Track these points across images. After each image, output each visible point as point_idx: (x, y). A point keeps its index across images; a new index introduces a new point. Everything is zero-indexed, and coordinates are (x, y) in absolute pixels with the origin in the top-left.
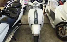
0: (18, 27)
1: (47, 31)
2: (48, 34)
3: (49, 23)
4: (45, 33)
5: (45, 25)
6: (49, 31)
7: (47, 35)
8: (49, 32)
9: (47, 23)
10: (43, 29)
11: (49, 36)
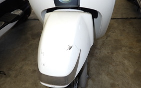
0: (3, 23)
1: (123, 48)
2: (126, 62)
3: (131, 18)
4: (112, 53)
5: (116, 25)
6: (130, 48)
7: (124, 64)
8: (130, 52)
9: (125, 16)
10: (109, 39)
11: (131, 71)
